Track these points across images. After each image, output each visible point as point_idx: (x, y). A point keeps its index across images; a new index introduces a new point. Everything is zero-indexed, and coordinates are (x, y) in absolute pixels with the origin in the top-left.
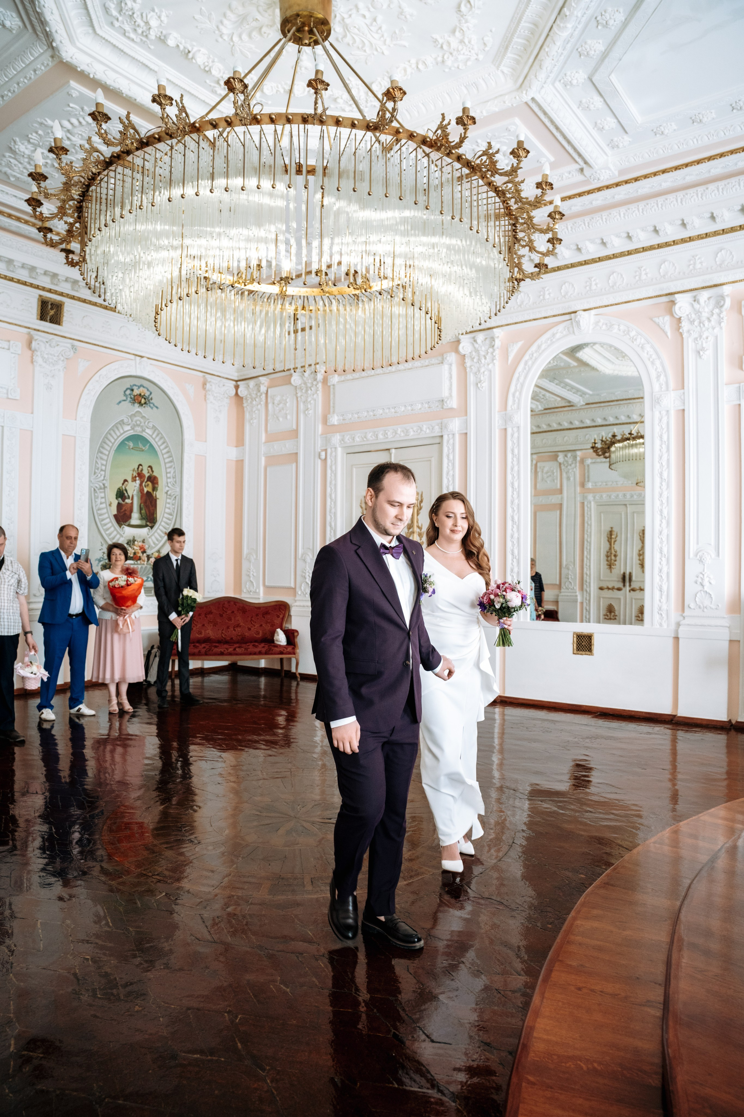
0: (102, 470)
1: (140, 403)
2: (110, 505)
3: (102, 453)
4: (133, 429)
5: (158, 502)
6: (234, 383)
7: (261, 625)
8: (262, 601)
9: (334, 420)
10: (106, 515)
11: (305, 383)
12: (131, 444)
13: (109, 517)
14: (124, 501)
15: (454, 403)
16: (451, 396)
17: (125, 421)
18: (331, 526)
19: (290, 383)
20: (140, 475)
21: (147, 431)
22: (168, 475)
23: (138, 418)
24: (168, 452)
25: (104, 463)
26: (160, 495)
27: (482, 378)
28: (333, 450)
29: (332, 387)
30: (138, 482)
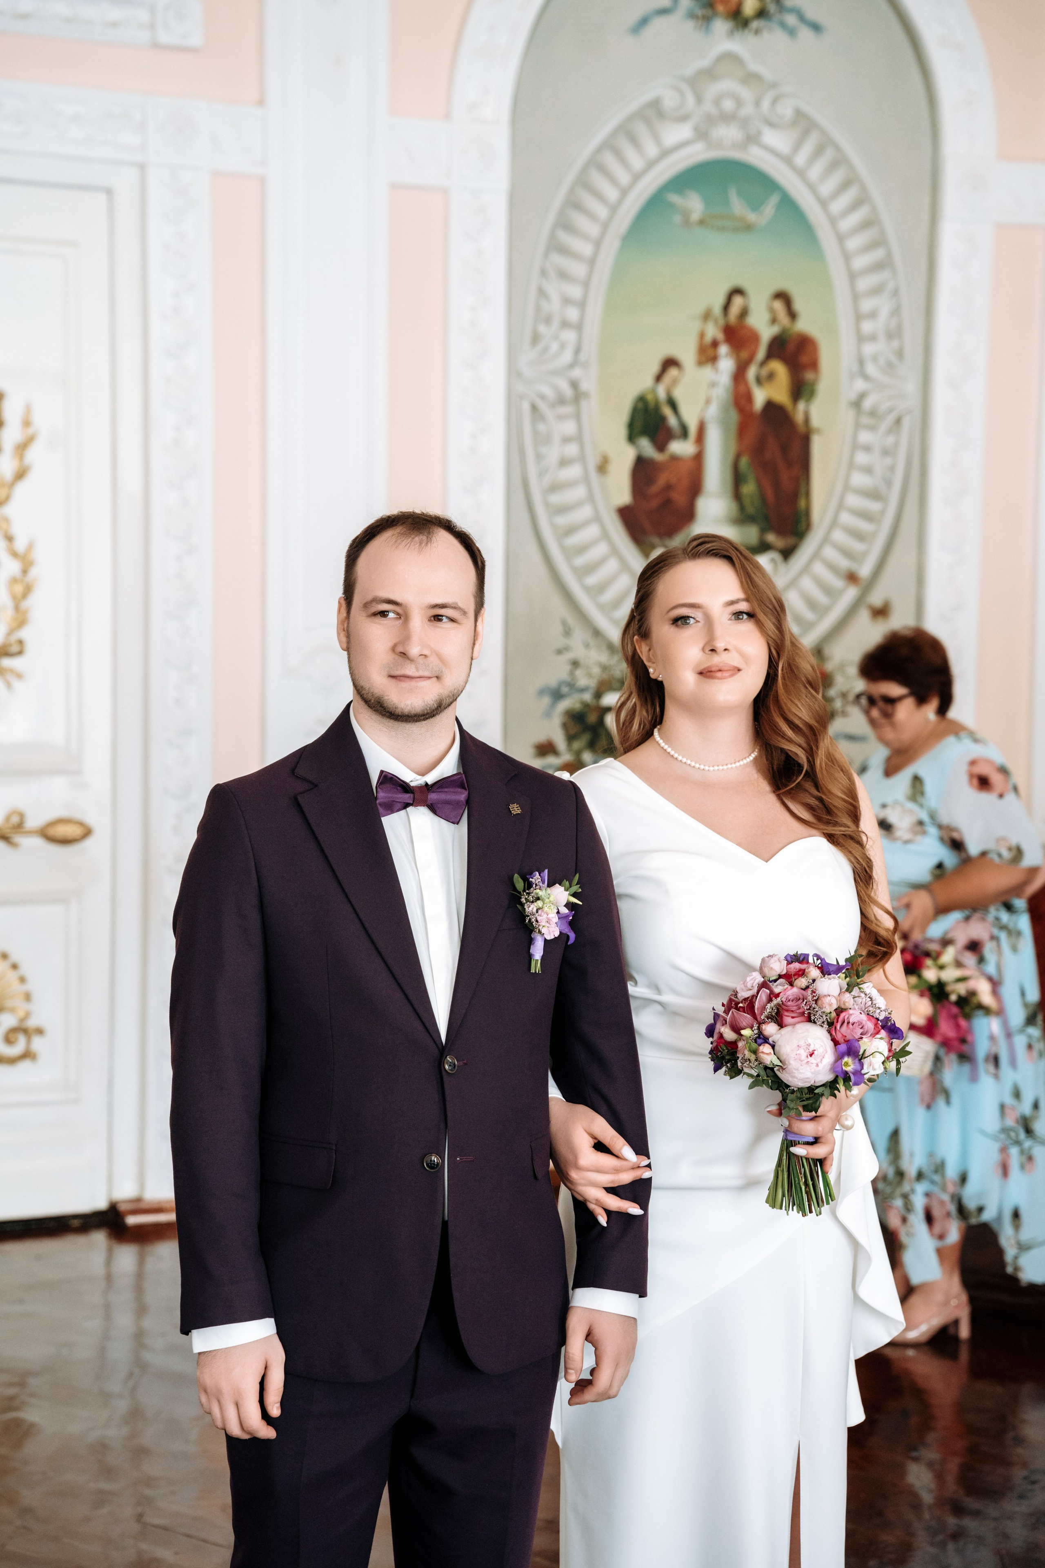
0: (565, 324)
1: (737, 13)
2: (602, 468)
3: (564, 251)
4: (701, 134)
5: (818, 446)
10: (586, 512)
12: (696, 204)
13: (597, 518)
14: (661, 447)
17: (670, 101)
20: (737, 335)
22: (867, 327)
23: (727, 85)
24: (867, 224)
25: (575, 292)
30: (726, 364)
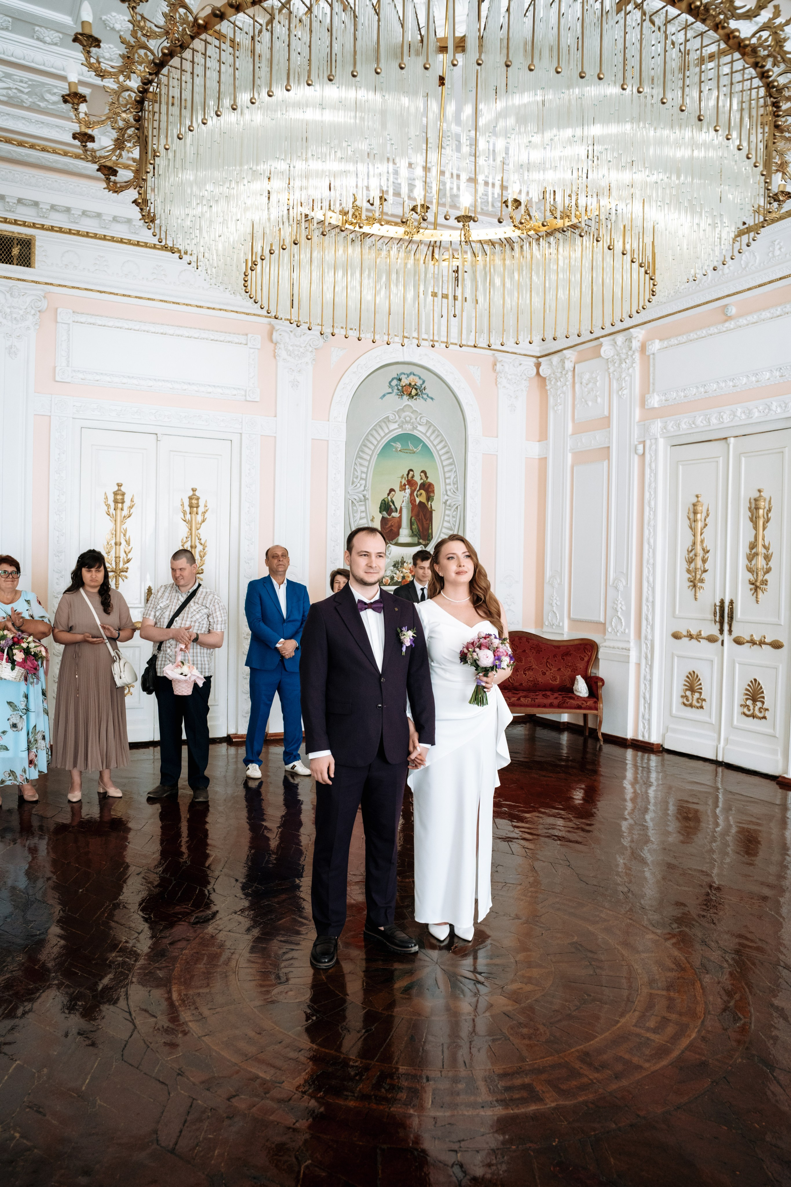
0: (361, 479)
1: (410, 394)
3: (361, 458)
4: (400, 427)
5: (434, 515)
6: (534, 359)
7: (559, 669)
8: (566, 637)
9: (655, 401)
11: (618, 354)
12: (399, 446)
14: (389, 515)
17: (391, 418)
18: (649, 543)
19: (599, 356)
20: (411, 482)
21: (420, 428)
22: (448, 481)
23: (407, 413)
24: (447, 452)
25: (365, 470)
26: (437, 506)
28: (653, 441)
29: (651, 356)
30: (408, 491)
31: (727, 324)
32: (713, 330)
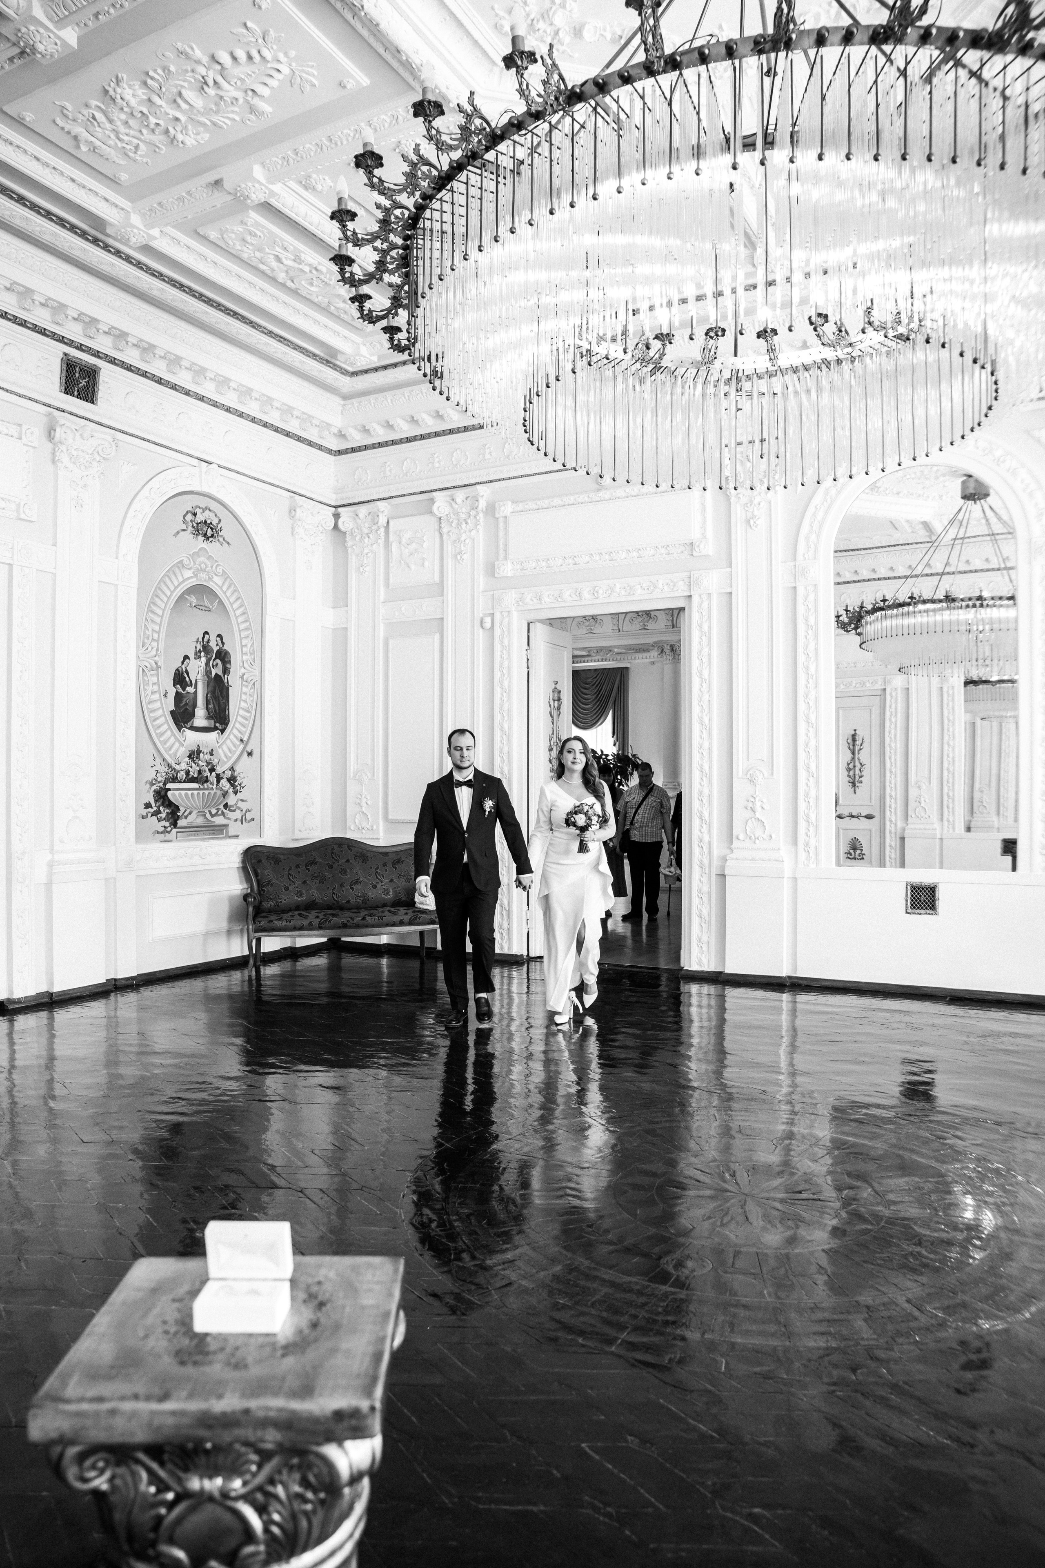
0: (153, 640)
1: (205, 535)
2: (165, 696)
3: (153, 612)
4: (196, 575)
6: (332, 509)
7: (392, 880)
8: (382, 843)
9: (507, 569)
10: (160, 712)
11: (457, 514)
12: (193, 600)
14: (184, 689)
15: (709, 548)
16: (704, 536)
17: (185, 562)
19: (431, 512)
20: (206, 648)
21: (216, 579)
22: (244, 650)
23: (202, 559)
24: (243, 614)
25: (157, 628)
27: (756, 513)
28: (505, 614)
29: (501, 520)
30: (203, 659)
31: (601, 494)
32: (583, 498)
